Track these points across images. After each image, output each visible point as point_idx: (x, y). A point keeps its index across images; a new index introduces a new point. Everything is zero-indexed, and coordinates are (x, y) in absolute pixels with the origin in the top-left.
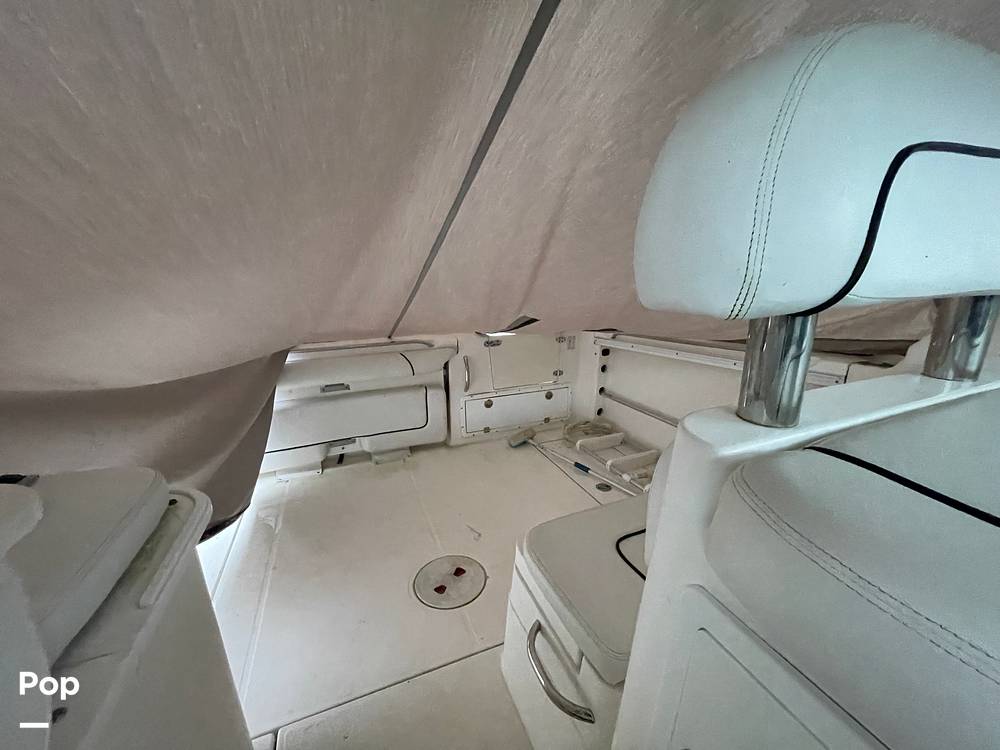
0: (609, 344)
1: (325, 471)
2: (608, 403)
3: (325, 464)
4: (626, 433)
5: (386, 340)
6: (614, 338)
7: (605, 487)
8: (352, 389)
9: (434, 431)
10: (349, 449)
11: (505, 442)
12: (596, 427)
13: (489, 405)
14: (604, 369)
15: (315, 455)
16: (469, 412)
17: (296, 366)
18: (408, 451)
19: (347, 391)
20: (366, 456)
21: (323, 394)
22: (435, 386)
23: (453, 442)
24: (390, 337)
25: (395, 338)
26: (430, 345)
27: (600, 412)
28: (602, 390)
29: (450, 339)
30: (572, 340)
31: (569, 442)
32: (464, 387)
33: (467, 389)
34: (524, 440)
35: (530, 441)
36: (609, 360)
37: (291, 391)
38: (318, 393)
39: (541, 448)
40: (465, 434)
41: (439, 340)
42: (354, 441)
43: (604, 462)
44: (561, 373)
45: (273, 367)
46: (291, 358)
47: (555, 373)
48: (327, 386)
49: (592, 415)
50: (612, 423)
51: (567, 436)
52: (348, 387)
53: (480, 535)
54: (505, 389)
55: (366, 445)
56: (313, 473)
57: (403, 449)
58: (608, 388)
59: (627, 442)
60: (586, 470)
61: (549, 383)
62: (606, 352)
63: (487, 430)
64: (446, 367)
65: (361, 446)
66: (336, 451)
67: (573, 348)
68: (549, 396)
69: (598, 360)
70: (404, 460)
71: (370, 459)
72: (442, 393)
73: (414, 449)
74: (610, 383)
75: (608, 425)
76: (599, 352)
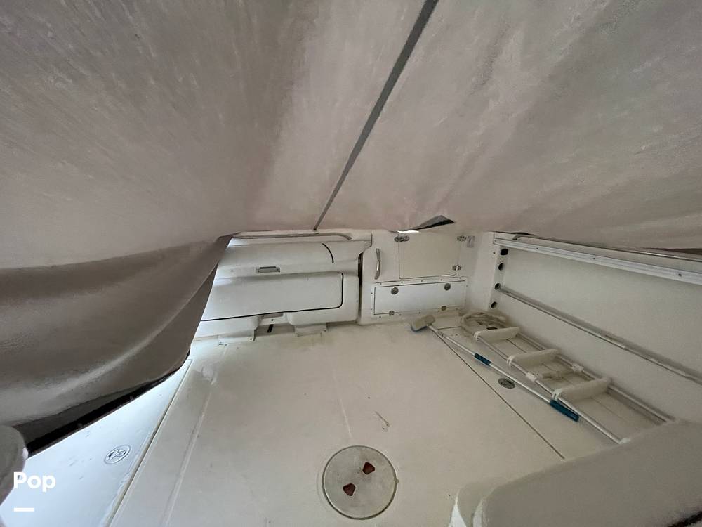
0: (510, 245)
1: (257, 338)
2: (503, 299)
3: (257, 332)
4: (521, 327)
5: (311, 231)
6: (515, 239)
7: (507, 383)
8: (283, 271)
9: (347, 312)
10: (277, 321)
11: (407, 325)
12: (491, 318)
13: (395, 292)
14: (501, 267)
15: (250, 325)
16: (377, 297)
17: (237, 250)
18: (325, 327)
19: (278, 273)
20: (289, 328)
21: (259, 274)
22: (349, 273)
23: (363, 321)
24: (315, 229)
25: (320, 231)
26: (348, 238)
27: (494, 305)
28: (497, 286)
29: (365, 234)
30: (471, 239)
31: (466, 331)
32: (374, 275)
33: (377, 277)
34: (424, 325)
35: (430, 327)
36: (508, 259)
37: (232, 271)
38: (255, 274)
39: (441, 336)
40: (372, 316)
41: (356, 234)
42: (282, 315)
43: (505, 358)
44: (460, 268)
45: (218, 250)
46: (232, 243)
47: (454, 268)
48: (261, 268)
49: (486, 307)
50: (507, 318)
51: (464, 326)
52: (278, 270)
53: (388, 425)
54: (409, 279)
55: (290, 319)
56: (247, 339)
57: (321, 324)
58: (503, 284)
59: (523, 337)
60: (487, 362)
61: (447, 277)
62: (504, 252)
63: (391, 313)
64: (361, 257)
65: (287, 319)
66: (267, 322)
67: (473, 246)
68: (447, 288)
69: (496, 258)
70: (321, 334)
71: (294, 330)
72: (356, 279)
73: (329, 325)
74: (507, 280)
75: (501, 318)
76: (498, 251)
